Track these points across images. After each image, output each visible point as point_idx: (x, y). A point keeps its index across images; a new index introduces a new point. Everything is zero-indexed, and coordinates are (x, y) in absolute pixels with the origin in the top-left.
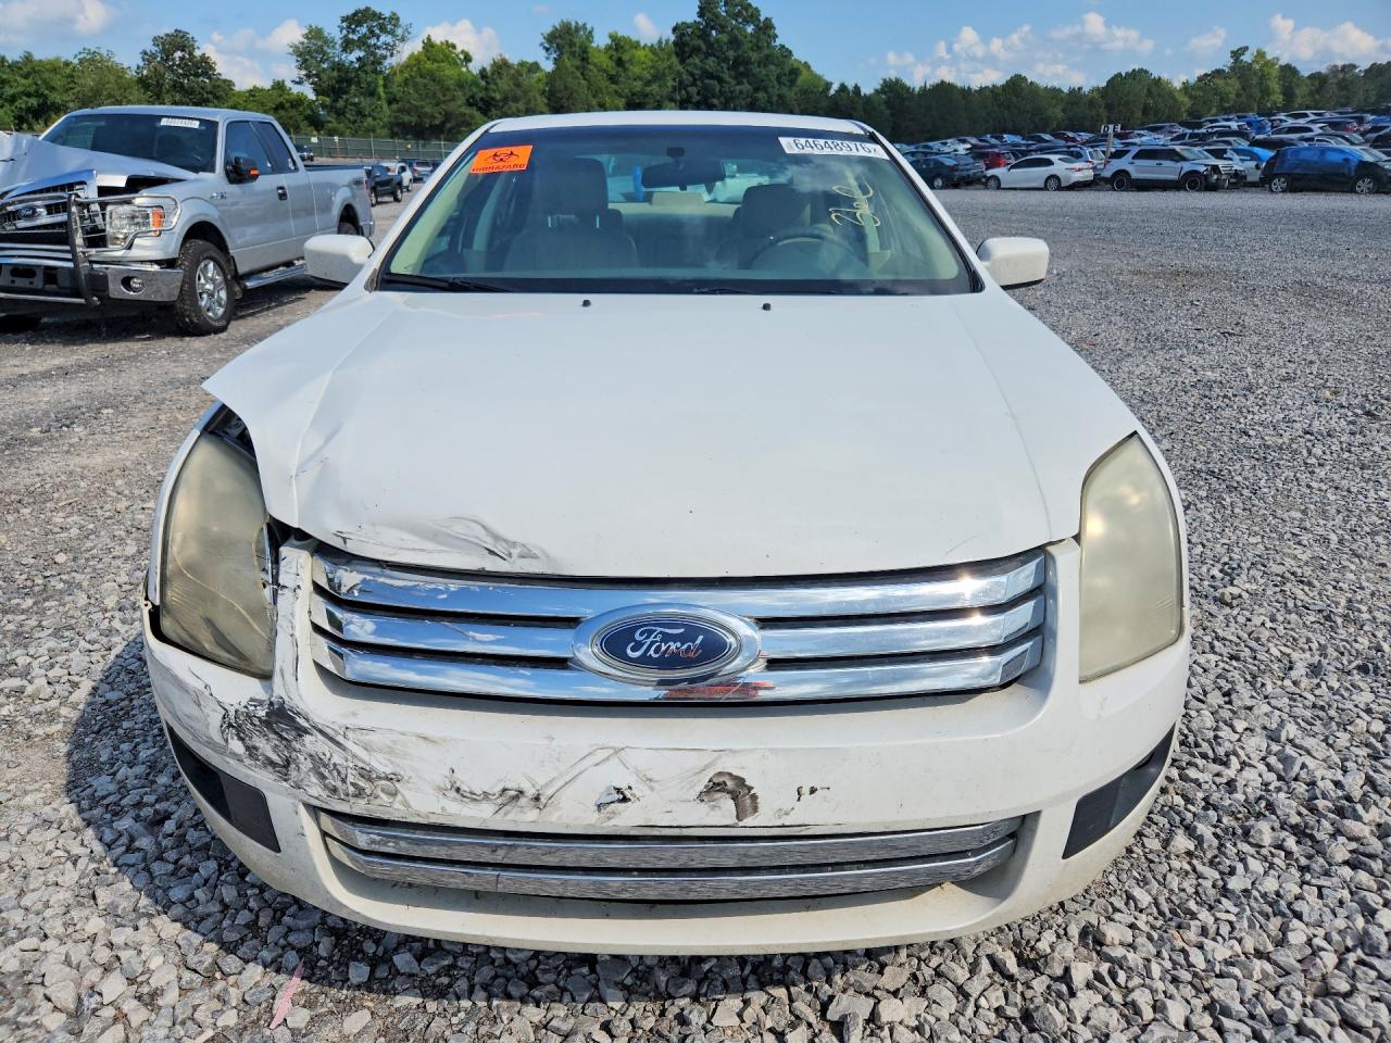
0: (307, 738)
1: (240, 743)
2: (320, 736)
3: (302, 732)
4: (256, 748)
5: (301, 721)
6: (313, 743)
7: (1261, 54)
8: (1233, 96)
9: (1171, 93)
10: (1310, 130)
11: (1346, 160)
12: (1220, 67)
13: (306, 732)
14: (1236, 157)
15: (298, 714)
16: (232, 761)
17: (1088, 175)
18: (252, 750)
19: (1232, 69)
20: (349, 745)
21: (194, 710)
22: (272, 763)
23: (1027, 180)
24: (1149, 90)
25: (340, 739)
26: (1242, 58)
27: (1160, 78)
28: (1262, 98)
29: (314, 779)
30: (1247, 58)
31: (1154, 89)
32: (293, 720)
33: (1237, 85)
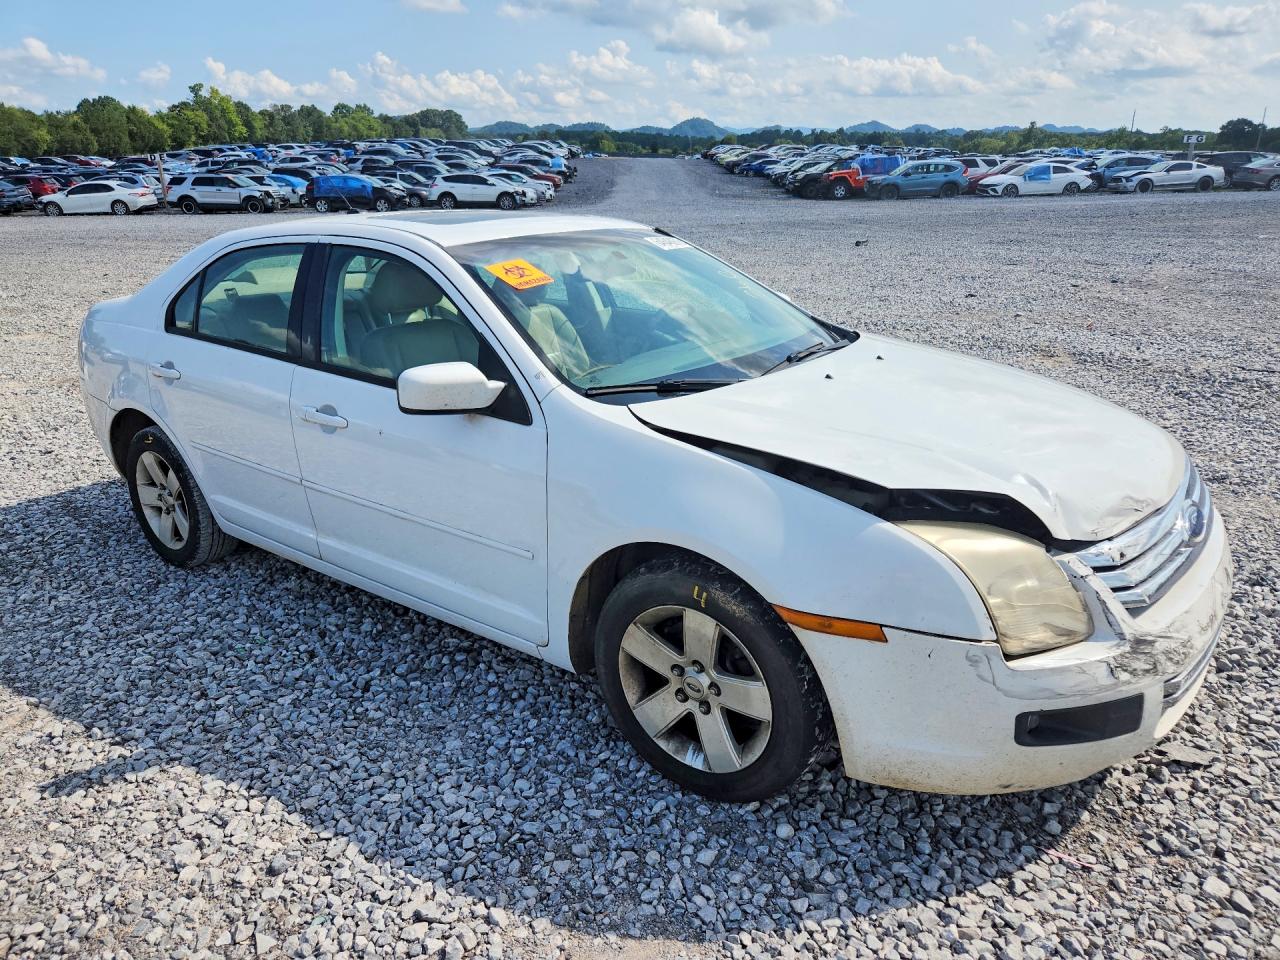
0: (1157, 644)
1: (1126, 673)
2: (1161, 640)
3: (1151, 643)
4: (1135, 670)
5: (1150, 638)
6: (1161, 645)
7: (214, 92)
8: (205, 126)
9: (149, 122)
10: (305, 160)
11: (363, 186)
12: (184, 100)
13: (1154, 642)
14: (273, 183)
15: (1146, 635)
16: (1124, 688)
17: (151, 200)
18: (1133, 673)
19: (196, 102)
20: (1174, 635)
21: (1083, 677)
22: (1147, 671)
23: (91, 205)
24: (128, 118)
25: (1169, 635)
26: (200, 93)
27: (134, 108)
28: (229, 129)
29: (1169, 664)
30: (204, 93)
31: (132, 116)
32: (1145, 641)
33: (206, 117)
